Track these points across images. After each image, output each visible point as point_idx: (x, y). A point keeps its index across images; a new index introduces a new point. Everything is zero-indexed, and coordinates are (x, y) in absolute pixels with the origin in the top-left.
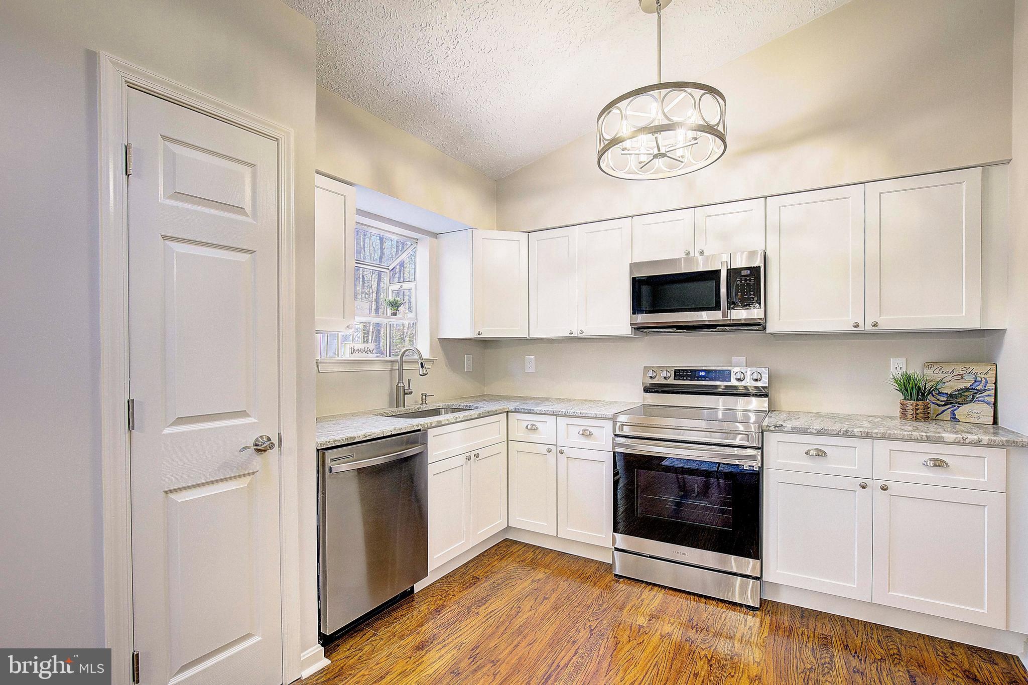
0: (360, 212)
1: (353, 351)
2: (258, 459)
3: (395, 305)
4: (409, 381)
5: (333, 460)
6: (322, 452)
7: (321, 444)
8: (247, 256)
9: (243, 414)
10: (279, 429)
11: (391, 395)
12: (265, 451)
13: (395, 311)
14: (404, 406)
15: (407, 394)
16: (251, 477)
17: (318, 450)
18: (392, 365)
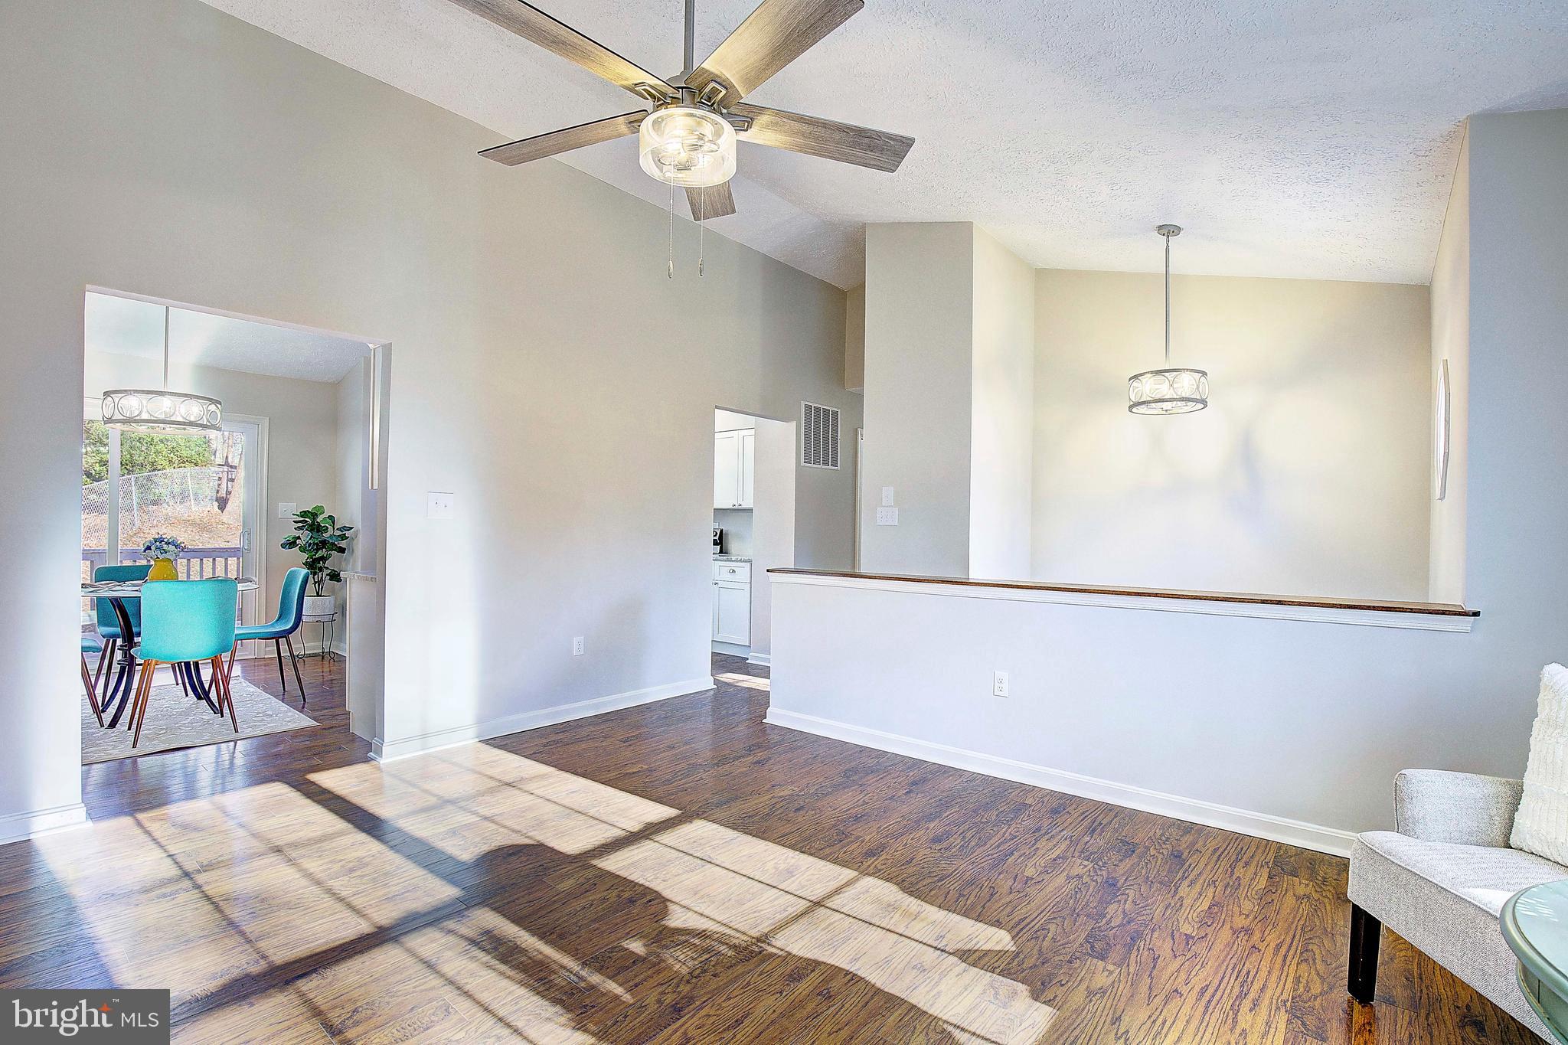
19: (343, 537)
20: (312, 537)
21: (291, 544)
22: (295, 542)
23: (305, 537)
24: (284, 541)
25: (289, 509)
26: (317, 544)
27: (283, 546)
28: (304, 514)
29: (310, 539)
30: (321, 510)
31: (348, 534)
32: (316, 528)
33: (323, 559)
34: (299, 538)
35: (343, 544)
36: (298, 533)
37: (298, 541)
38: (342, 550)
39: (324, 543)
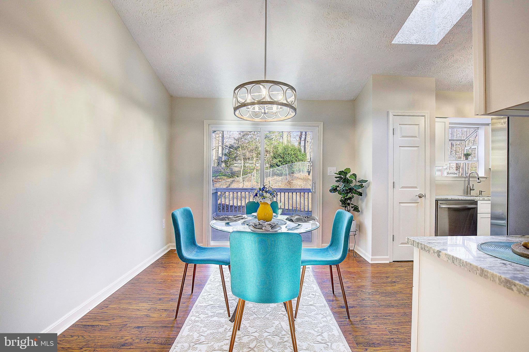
0: (450, 123)
1: (448, 173)
2: (419, 199)
3: (467, 156)
4: (473, 185)
5: (440, 204)
6: (437, 201)
7: (437, 199)
8: (417, 148)
9: (416, 187)
10: (425, 192)
11: (464, 190)
12: (421, 197)
13: (467, 158)
14: (470, 194)
15: (472, 190)
16: (417, 204)
17: (436, 200)
18: (465, 179)
19: (361, 186)
20: (345, 186)
21: (334, 190)
22: (336, 189)
23: (341, 186)
24: (330, 188)
25: (333, 171)
26: (347, 190)
27: (331, 191)
28: (341, 173)
29: (344, 187)
30: (348, 170)
31: (364, 184)
32: (346, 181)
33: (350, 199)
34: (338, 187)
35: (360, 190)
36: (337, 184)
37: (338, 188)
38: (361, 194)
39: (351, 190)
